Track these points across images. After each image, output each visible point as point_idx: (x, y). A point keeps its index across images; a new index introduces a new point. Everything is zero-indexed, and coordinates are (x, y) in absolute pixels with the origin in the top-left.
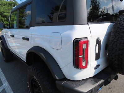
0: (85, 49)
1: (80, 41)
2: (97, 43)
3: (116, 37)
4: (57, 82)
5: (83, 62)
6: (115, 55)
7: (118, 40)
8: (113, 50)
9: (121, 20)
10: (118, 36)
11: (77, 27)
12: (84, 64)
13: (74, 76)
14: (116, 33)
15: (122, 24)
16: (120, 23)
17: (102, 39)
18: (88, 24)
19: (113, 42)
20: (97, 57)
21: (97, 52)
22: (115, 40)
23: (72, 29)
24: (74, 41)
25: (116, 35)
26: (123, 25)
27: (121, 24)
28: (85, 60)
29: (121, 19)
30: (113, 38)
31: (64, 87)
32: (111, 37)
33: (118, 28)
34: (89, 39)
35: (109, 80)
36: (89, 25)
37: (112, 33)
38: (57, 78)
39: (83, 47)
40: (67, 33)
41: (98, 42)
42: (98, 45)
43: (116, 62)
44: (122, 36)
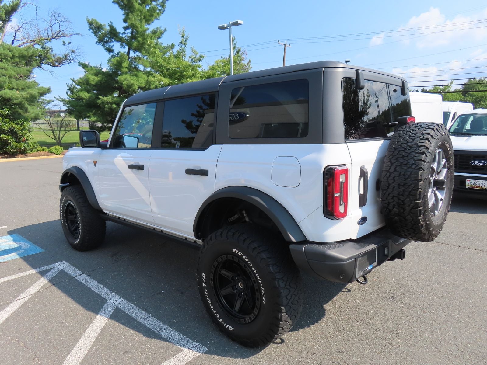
0: (344, 183)
1: (335, 169)
2: (361, 176)
3: (392, 164)
4: (291, 246)
5: (341, 205)
6: (393, 196)
7: (395, 170)
8: (388, 187)
9: (400, 136)
10: (395, 162)
11: (328, 147)
12: (341, 209)
13: (324, 234)
14: (392, 158)
15: (402, 143)
16: (398, 142)
17: (369, 169)
18: (345, 142)
19: (388, 174)
20: (363, 202)
21: (362, 192)
22: (391, 171)
23: (320, 151)
24: (325, 170)
25: (393, 162)
26: (402, 145)
27: (400, 143)
28: (343, 201)
29: (399, 134)
30: (389, 168)
31: (307, 253)
32: (385, 165)
33: (395, 149)
34: (348, 167)
35: (386, 252)
36: (347, 143)
37: (385, 158)
38: (293, 240)
39: (341, 180)
40: (312, 156)
41: (363, 174)
42: (362, 179)
43: (396, 210)
44: (402, 163)
